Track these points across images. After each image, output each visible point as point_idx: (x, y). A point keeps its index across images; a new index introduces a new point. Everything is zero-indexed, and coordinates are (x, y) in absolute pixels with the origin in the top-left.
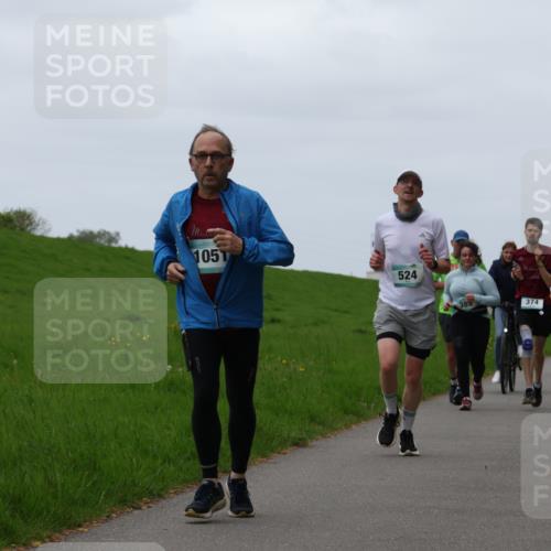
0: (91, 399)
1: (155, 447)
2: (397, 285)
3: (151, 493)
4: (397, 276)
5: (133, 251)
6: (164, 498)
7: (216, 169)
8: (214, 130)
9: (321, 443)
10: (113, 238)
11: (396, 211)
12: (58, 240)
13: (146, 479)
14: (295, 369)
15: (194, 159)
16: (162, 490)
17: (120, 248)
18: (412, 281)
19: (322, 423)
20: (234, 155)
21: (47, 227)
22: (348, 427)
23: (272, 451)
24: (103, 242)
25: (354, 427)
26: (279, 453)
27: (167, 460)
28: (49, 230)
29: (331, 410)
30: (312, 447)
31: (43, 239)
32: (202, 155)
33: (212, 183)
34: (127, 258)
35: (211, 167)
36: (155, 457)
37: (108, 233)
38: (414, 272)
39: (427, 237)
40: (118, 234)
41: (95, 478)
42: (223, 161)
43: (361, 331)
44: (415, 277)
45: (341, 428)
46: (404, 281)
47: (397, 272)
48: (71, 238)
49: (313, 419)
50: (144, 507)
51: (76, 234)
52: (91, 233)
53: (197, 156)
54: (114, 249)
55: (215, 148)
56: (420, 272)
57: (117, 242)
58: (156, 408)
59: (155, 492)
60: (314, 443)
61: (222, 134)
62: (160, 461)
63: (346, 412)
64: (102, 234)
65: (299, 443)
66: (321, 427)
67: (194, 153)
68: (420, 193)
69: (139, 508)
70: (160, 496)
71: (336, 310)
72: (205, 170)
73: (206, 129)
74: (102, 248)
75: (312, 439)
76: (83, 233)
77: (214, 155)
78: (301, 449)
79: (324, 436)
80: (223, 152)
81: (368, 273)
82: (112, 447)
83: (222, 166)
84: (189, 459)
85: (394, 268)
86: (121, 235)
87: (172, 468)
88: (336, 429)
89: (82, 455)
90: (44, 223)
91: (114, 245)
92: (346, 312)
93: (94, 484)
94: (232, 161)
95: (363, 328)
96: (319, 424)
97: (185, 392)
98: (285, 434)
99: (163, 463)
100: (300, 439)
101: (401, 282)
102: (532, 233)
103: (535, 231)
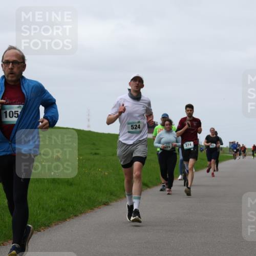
1: (47, 206)
3: (45, 225)
6: (50, 227)
7: (15, 70)
9: (114, 204)
16: (49, 223)
18: (138, 130)
19: (115, 196)
23: (95, 207)
26: (98, 208)
27: (52, 211)
30: (111, 205)
32: (8, 63)
35: (12, 69)
36: (47, 211)
38: (139, 125)
45: (123, 197)
49: (111, 194)
50: (42, 231)
58: (47, 190)
59: (46, 225)
61: (19, 50)
62: (49, 212)
65: (106, 204)
68: (143, 86)
69: (40, 231)
70: (49, 226)
73: (11, 48)
75: (111, 202)
77: (14, 62)
78: (107, 207)
79: (116, 201)
84: (60, 211)
85: (129, 124)
88: (121, 198)
97: (59, 184)
98: (100, 200)
99: (50, 213)
100: (106, 202)
101: (132, 130)
102: (189, 112)
103: (191, 111)
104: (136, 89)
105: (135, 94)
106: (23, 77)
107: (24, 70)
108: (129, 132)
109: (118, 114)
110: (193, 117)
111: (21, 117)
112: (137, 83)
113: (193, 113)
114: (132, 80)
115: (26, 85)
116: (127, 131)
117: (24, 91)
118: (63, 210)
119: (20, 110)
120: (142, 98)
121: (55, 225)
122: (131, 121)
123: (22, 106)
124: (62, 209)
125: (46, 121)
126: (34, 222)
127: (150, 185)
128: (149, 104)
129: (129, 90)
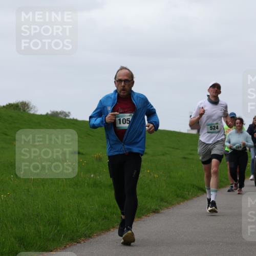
0: (57, 191)
1: (87, 213)
3: (85, 235)
5: (76, 120)
6: (92, 238)
7: (127, 87)
8: (126, 68)
9: (166, 211)
10: (66, 115)
12: (41, 116)
13: (83, 229)
14: (154, 177)
15: (116, 82)
16: (90, 234)
17: (71, 119)
19: (166, 202)
20: (134, 80)
21: (36, 110)
22: (178, 203)
23: (143, 215)
24: (62, 116)
25: (182, 203)
26: (146, 216)
27: (93, 219)
28: (37, 111)
30: (161, 213)
31: (34, 115)
32: (120, 81)
33: (125, 94)
34: (73, 124)
35: (124, 86)
36: (87, 218)
37: (65, 112)
40: (69, 113)
41: (59, 228)
42: (130, 83)
43: (185, 158)
44: (218, 128)
47: (209, 127)
48: (47, 114)
49: (162, 200)
50: (82, 242)
51: (49, 113)
52: (57, 112)
53: (118, 81)
54: (68, 119)
55: (126, 78)
57: (69, 116)
58: (88, 195)
59: (87, 235)
60: (163, 211)
61: (129, 70)
62: (89, 220)
63: (178, 196)
64: (62, 113)
65: (156, 211)
66: (166, 204)
67: (117, 79)
68: (220, 92)
69: (80, 243)
70: (90, 237)
71: (173, 148)
72: (122, 88)
73: (122, 68)
74: (62, 119)
75: (162, 209)
76: (53, 112)
77: (125, 81)
78: (156, 214)
80: (130, 79)
81: (188, 130)
82: (67, 213)
83: (129, 85)
84: (103, 219)
85: (208, 125)
86: (71, 113)
87: (95, 223)
88: (173, 205)
89: (52, 218)
90: (35, 107)
91: (67, 118)
92: (177, 149)
93: (58, 231)
94: (133, 82)
95: (186, 157)
96: (165, 202)
97: (101, 188)
98: (149, 207)
99: (91, 221)
100: (156, 210)
101: (211, 131)
104: (214, 95)
105: (213, 99)
106: (132, 91)
107: (132, 86)
108: (208, 132)
109: (199, 116)
111: (131, 123)
112: (216, 89)
114: (211, 87)
115: (135, 97)
116: (206, 131)
117: (134, 102)
118: (106, 218)
119: (131, 118)
120: (220, 103)
121: (97, 235)
122: (210, 123)
123: (132, 114)
124: (105, 216)
125: (151, 125)
126: (73, 231)
128: (226, 107)
129: (208, 96)
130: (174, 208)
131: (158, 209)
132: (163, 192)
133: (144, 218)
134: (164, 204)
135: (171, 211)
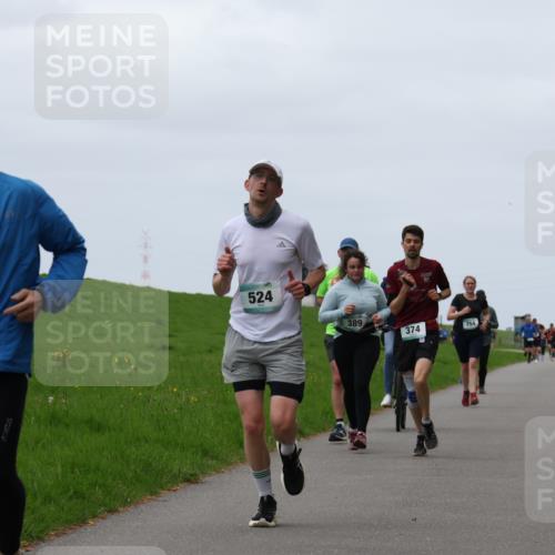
2: (247, 311)
4: (247, 299)
6: (44, 541)
9: (213, 479)
11: (248, 214)
14: (188, 400)
16: (41, 532)
18: (267, 304)
19: (216, 458)
26: (169, 490)
27: (47, 499)
29: (225, 443)
30: (205, 482)
38: (269, 293)
39: (288, 247)
44: (271, 299)
45: (236, 462)
46: (256, 305)
47: (246, 294)
49: (205, 453)
56: (277, 293)
59: (34, 534)
60: (207, 479)
62: (39, 500)
65: (191, 480)
66: (214, 462)
70: (40, 539)
75: (204, 473)
78: (193, 486)
79: (218, 471)
84: (71, 498)
87: (52, 509)
88: (231, 464)
96: (212, 458)
97: (67, 426)
99: (44, 503)
100: (192, 475)
102: (412, 244)
103: (416, 242)
110: (422, 259)
113: (420, 248)
118: (78, 495)
121: (57, 535)
124: (75, 492)
127: (307, 430)
130: (234, 471)
131: (195, 475)
132: (208, 435)
133: (165, 494)
134: (210, 462)
135: (226, 477)
